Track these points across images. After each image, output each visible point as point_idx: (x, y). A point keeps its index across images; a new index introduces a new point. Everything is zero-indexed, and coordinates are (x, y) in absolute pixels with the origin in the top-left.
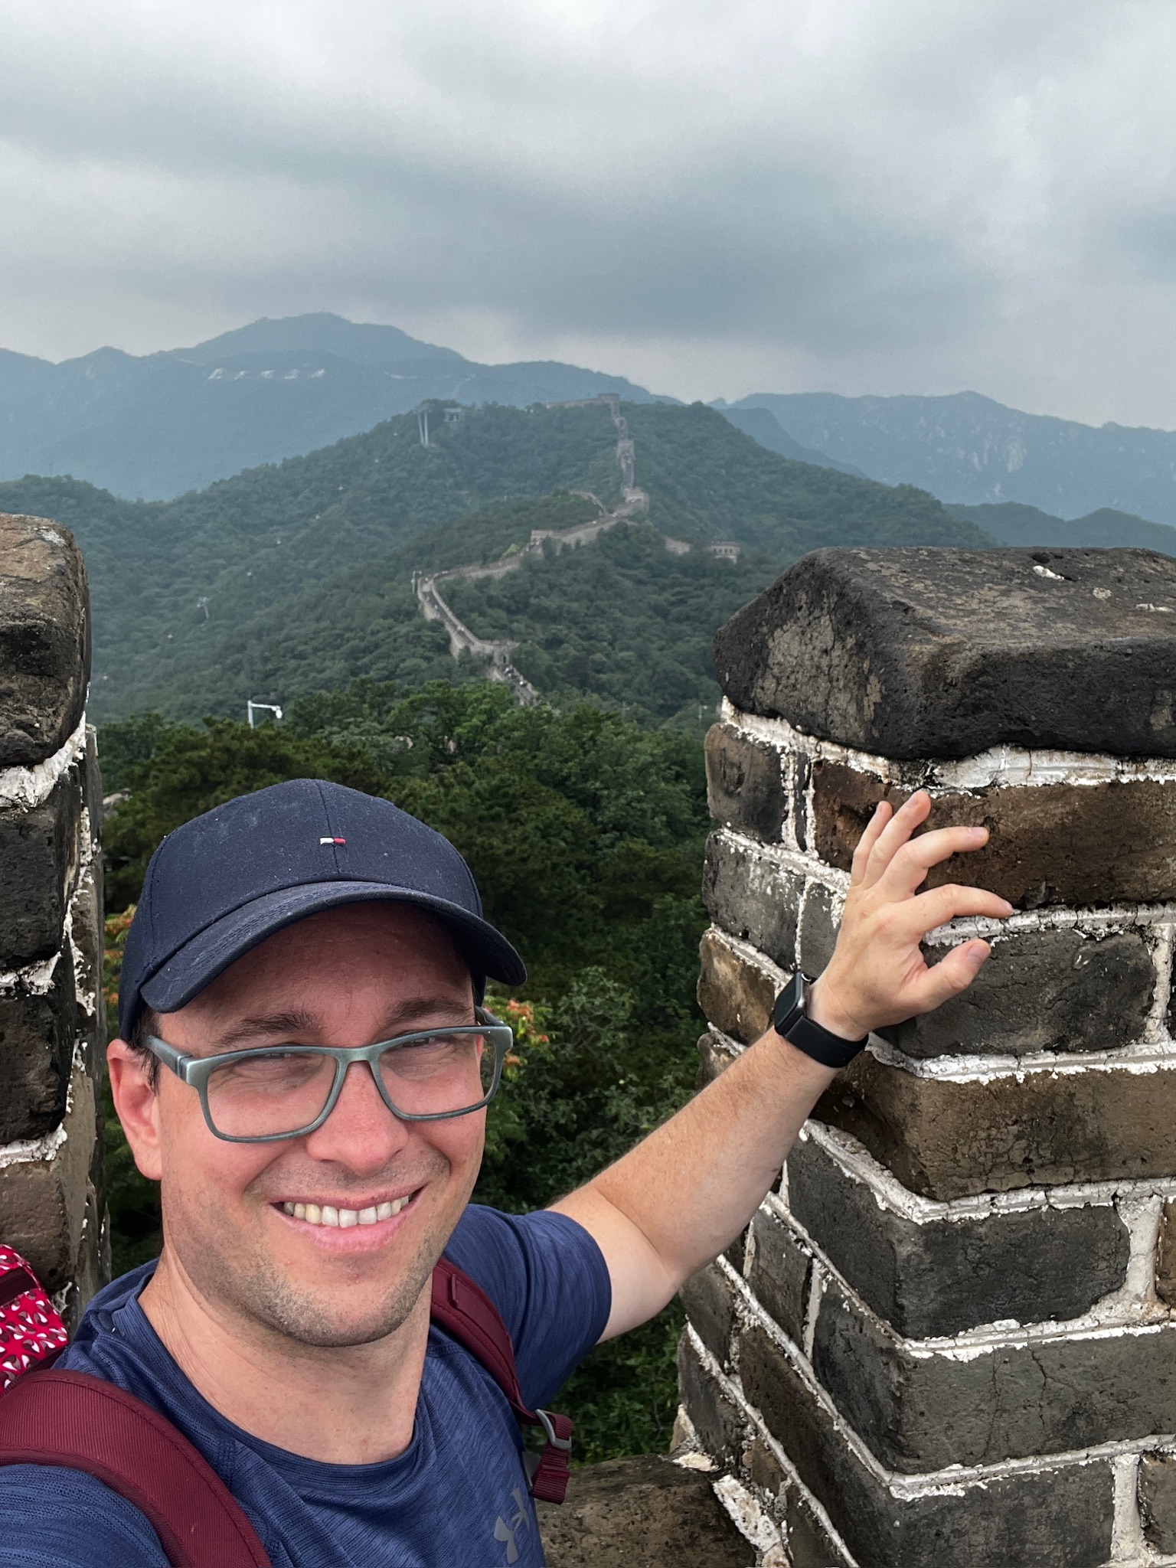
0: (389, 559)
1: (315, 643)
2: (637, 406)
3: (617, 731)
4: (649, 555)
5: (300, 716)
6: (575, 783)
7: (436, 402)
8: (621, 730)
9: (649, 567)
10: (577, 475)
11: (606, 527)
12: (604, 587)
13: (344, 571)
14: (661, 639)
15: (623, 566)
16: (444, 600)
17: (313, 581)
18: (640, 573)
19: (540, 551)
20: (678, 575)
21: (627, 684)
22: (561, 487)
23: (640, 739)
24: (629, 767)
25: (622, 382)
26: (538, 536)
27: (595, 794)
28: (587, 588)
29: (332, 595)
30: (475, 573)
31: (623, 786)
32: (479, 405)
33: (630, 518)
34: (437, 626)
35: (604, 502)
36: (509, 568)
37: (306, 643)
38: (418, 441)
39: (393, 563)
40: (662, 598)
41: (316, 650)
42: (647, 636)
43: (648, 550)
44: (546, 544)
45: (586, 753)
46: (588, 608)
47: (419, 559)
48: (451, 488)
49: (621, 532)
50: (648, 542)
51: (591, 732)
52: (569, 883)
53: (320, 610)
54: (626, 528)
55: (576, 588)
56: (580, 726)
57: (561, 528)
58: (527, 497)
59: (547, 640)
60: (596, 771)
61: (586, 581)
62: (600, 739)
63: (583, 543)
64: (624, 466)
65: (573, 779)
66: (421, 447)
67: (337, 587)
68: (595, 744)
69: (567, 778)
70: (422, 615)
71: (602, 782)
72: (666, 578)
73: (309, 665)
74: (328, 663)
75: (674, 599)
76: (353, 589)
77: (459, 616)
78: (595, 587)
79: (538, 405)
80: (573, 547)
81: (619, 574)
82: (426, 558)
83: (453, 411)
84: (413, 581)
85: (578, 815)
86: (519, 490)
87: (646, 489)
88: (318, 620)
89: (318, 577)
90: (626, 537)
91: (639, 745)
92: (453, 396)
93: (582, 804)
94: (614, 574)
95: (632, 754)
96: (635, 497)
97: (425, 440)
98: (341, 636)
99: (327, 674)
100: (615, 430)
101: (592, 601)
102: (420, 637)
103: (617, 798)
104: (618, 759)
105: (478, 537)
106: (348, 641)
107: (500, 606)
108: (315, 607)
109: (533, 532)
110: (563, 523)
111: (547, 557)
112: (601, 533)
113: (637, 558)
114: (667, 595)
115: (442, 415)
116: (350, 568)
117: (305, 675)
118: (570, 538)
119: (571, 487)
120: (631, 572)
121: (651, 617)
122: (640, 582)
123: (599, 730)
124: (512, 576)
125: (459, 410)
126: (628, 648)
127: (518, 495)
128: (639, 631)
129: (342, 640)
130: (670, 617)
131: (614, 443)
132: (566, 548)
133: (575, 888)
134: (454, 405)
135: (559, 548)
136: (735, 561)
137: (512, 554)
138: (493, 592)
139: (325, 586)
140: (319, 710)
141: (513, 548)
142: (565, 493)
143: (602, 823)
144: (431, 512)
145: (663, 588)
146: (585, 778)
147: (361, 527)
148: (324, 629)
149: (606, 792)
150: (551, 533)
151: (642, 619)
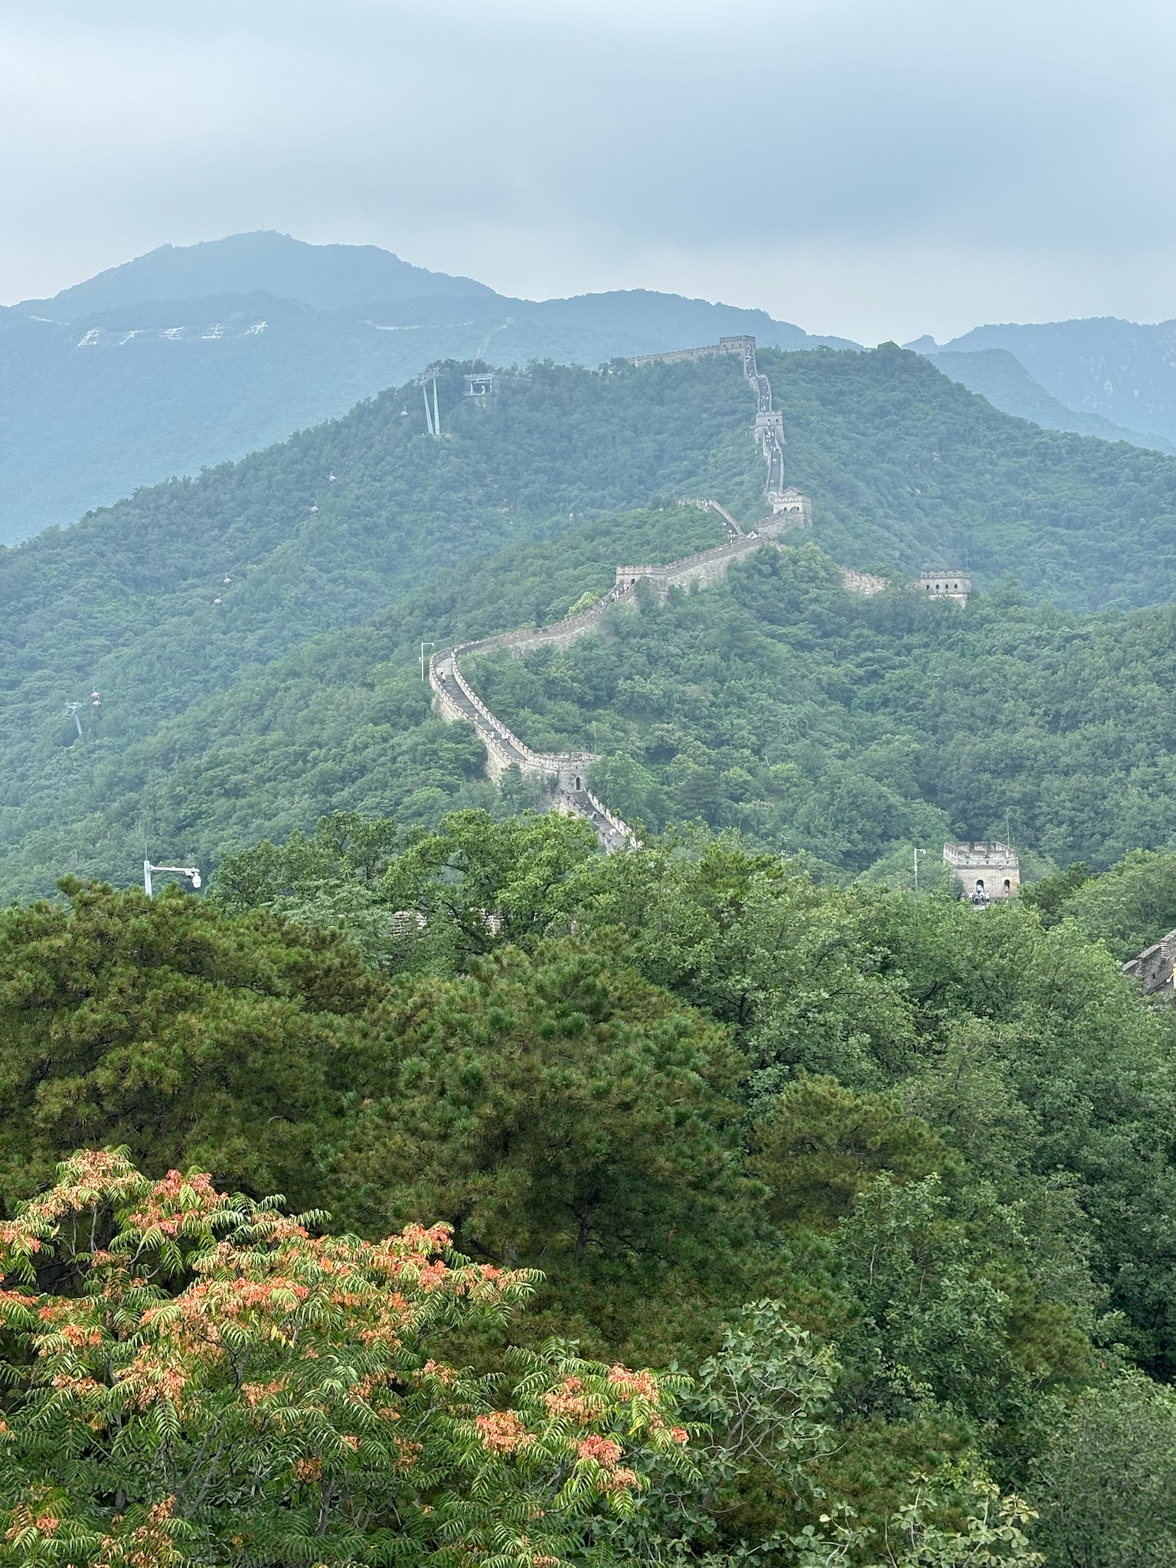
0: (382, 625)
1: (259, 770)
2: (786, 355)
3: (775, 890)
4: (815, 600)
5: (235, 885)
6: (706, 981)
7: (450, 364)
8: (782, 886)
9: (816, 619)
10: (690, 473)
11: (741, 557)
12: (741, 656)
13: (307, 647)
14: (841, 739)
15: (772, 622)
16: (473, 689)
17: (254, 666)
18: (801, 631)
19: (632, 600)
20: (866, 632)
21: (787, 817)
22: (663, 495)
23: (817, 904)
24: (802, 948)
25: (759, 316)
26: (626, 575)
27: (743, 999)
28: (712, 659)
29: (287, 689)
30: (524, 642)
31: (791, 983)
32: (523, 366)
33: (782, 540)
34: (464, 732)
35: (737, 516)
36: (580, 631)
37: (245, 771)
38: (425, 430)
39: (387, 630)
40: (840, 671)
41: (261, 780)
42: (817, 735)
43: (813, 593)
44: (641, 588)
45: (724, 927)
46: (715, 694)
47: (429, 622)
48: (480, 503)
49: (768, 564)
50: (812, 579)
51: (731, 892)
52: (708, 1149)
53: (268, 713)
54: (775, 557)
55: (695, 659)
56: (712, 882)
57: (664, 562)
58: (606, 514)
59: (648, 749)
60: (743, 960)
61: (711, 649)
62: (747, 902)
63: (703, 585)
64: (766, 454)
65: (704, 974)
66: (429, 439)
67: (295, 674)
68: (739, 913)
69: (693, 972)
70: (437, 716)
71: (754, 979)
72: (847, 637)
73: (251, 806)
74: (281, 802)
75: (860, 672)
76: (321, 677)
77: (500, 715)
78: (725, 657)
79: (620, 363)
80: (687, 591)
81: (768, 635)
82: (443, 620)
83: (478, 378)
84: (421, 659)
85: (717, 1033)
86: (592, 504)
87: (806, 491)
88: (265, 729)
89: (265, 660)
90: (775, 572)
91: (814, 912)
92: (480, 354)
93: (721, 1015)
94: (758, 634)
95: (805, 927)
96: (787, 502)
97: (434, 428)
98: (303, 755)
99: (282, 819)
100: (751, 397)
101: (722, 682)
102: (435, 752)
103: (781, 1005)
104: (780, 936)
105: (528, 583)
106: (315, 764)
107: (567, 695)
108: (261, 708)
109: (619, 570)
110: (668, 555)
111: (643, 612)
112: (732, 567)
113: (795, 605)
114: (848, 665)
115: (462, 386)
116: (316, 643)
117: (244, 822)
118: (681, 578)
119: (680, 494)
120: (784, 630)
121: (822, 704)
122: (801, 645)
123: (744, 886)
124: (588, 645)
125: (489, 377)
126: (786, 757)
127: (593, 511)
128: (804, 727)
129: (305, 762)
130: (856, 701)
131: (750, 418)
132: (674, 595)
133: (719, 1159)
134: (481, 368)
135: (663, 594)
136: (963, 604)
137: (586, 608)
138: (554, 673)
139: (274, 673)
140: (266, 873)
141: (586, 598)
142: (668, 503)
143: (756, 1048)
144: (449, 546)
145: (842, 654)
146: (725, 973)
147: (335, 573)
148: (276, 745)
149: (761, 995)
150: (649, 570)
151: (808, 707)
